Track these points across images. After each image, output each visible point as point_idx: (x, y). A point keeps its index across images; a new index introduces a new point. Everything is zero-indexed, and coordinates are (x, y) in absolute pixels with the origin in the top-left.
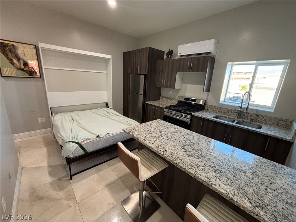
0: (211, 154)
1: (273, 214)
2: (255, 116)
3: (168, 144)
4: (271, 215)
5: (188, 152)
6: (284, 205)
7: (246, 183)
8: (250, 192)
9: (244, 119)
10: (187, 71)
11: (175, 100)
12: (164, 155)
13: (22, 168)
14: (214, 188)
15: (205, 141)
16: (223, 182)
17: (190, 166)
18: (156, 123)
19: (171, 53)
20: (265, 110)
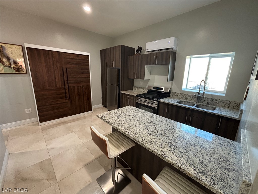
0: (169, 133)
1: (212, 178)
2: (211, 100)
3: (134, 125)
4: (210, 179)
5: (150, 132)
6: (223, 170)
7: (194, 154)
8: (196, 162)
9: (202, 103)
10: (153, 64)
11: (146, 89)
12: (129, 135)
13: (9, 154)
14: (167, 160)
15: (166, 122)
16: (176, 154)
17: (150, 143)
18: (127, 109)
19: (140, 49)
20: (218, 95)
